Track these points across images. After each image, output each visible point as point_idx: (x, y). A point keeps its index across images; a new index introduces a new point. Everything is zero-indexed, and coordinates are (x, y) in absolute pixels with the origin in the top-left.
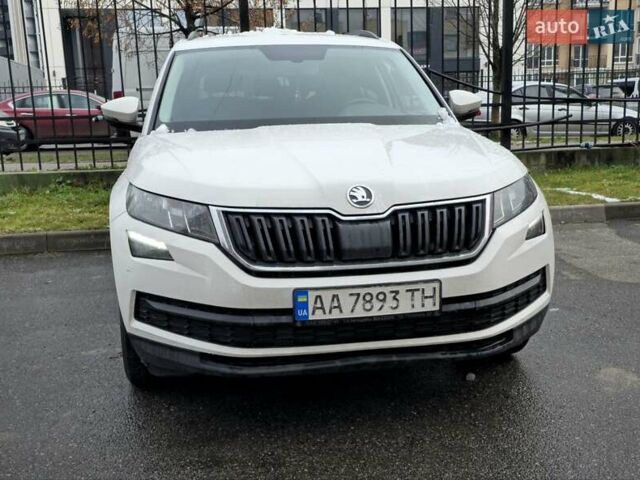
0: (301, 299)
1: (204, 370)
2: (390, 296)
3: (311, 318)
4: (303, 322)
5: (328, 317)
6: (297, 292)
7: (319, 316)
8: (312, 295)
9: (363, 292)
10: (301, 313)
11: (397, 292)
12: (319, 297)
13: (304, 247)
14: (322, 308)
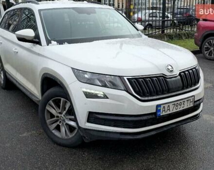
0: (159, 108)
1: (121, 139)
2: (182, 103)
3: (161, 115)
4: (159, 116)
5: (166, 113)
6: (158, 106)
7: (164, 113)
8: (162, 106)
9: (176, 103)
10: (158, 113)
11: (184, 102)
12: (164, 107)
13: (159, 89)
14: (165, 111)
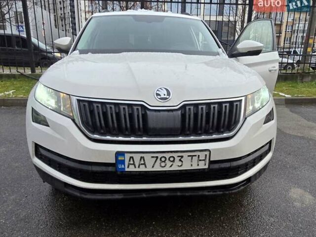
0: (120, 158)
2: (177, 159)
3: (127, 170)
4: (122, 172)
5: (137, 169)
6: (119, 154)
7: (132, 169)
8: (127, 156)
9: (160, 155)
10: (120, 166)
11: (182, 157)
12: (132, 158)
13: (124, 125)
14: (134, 164)
